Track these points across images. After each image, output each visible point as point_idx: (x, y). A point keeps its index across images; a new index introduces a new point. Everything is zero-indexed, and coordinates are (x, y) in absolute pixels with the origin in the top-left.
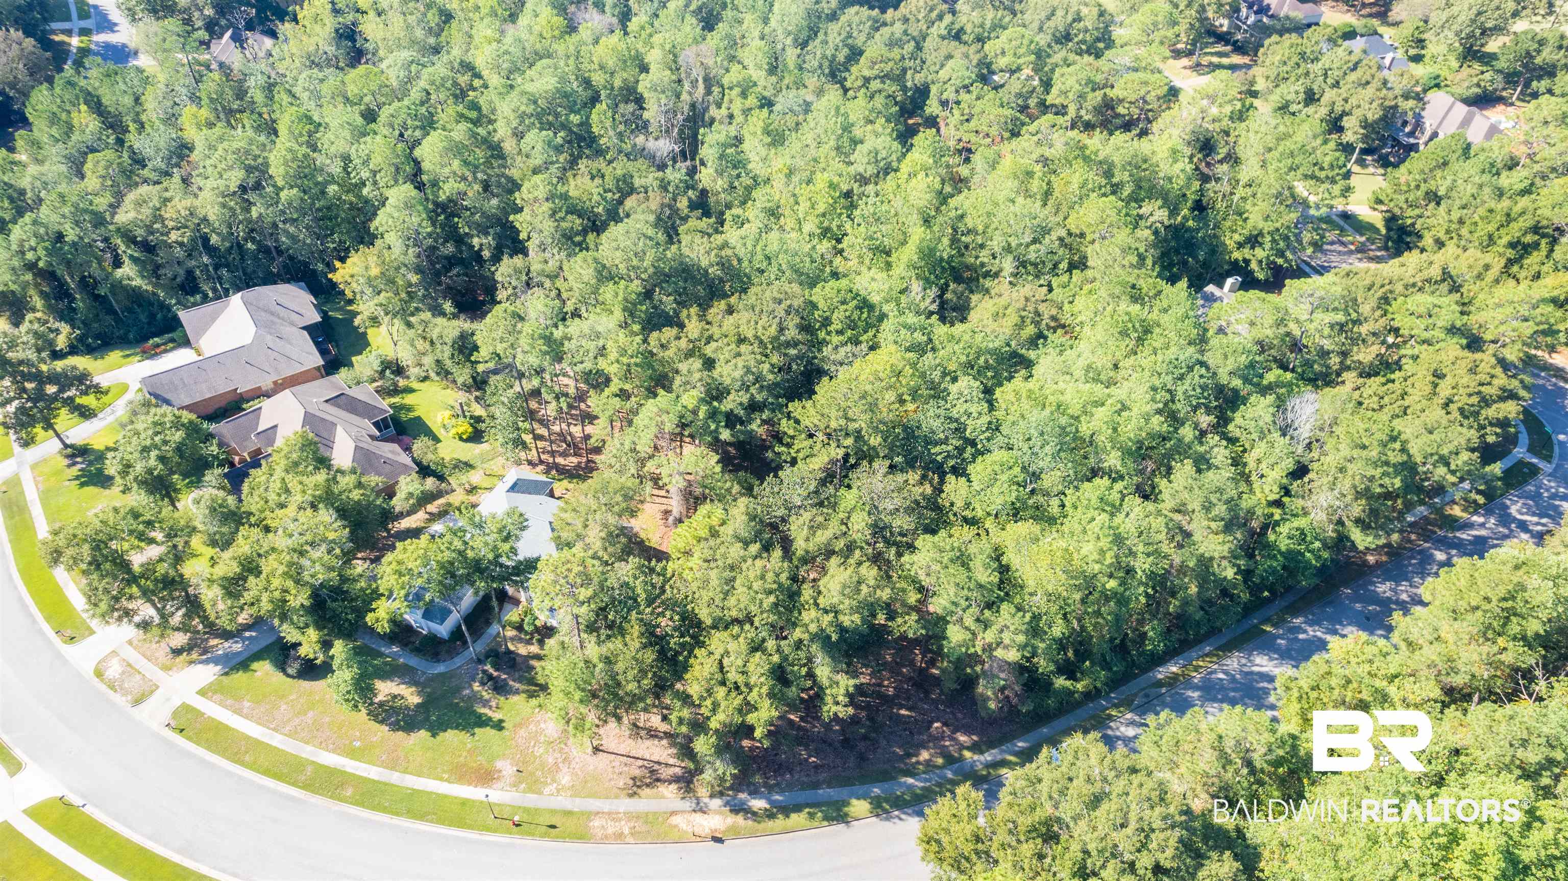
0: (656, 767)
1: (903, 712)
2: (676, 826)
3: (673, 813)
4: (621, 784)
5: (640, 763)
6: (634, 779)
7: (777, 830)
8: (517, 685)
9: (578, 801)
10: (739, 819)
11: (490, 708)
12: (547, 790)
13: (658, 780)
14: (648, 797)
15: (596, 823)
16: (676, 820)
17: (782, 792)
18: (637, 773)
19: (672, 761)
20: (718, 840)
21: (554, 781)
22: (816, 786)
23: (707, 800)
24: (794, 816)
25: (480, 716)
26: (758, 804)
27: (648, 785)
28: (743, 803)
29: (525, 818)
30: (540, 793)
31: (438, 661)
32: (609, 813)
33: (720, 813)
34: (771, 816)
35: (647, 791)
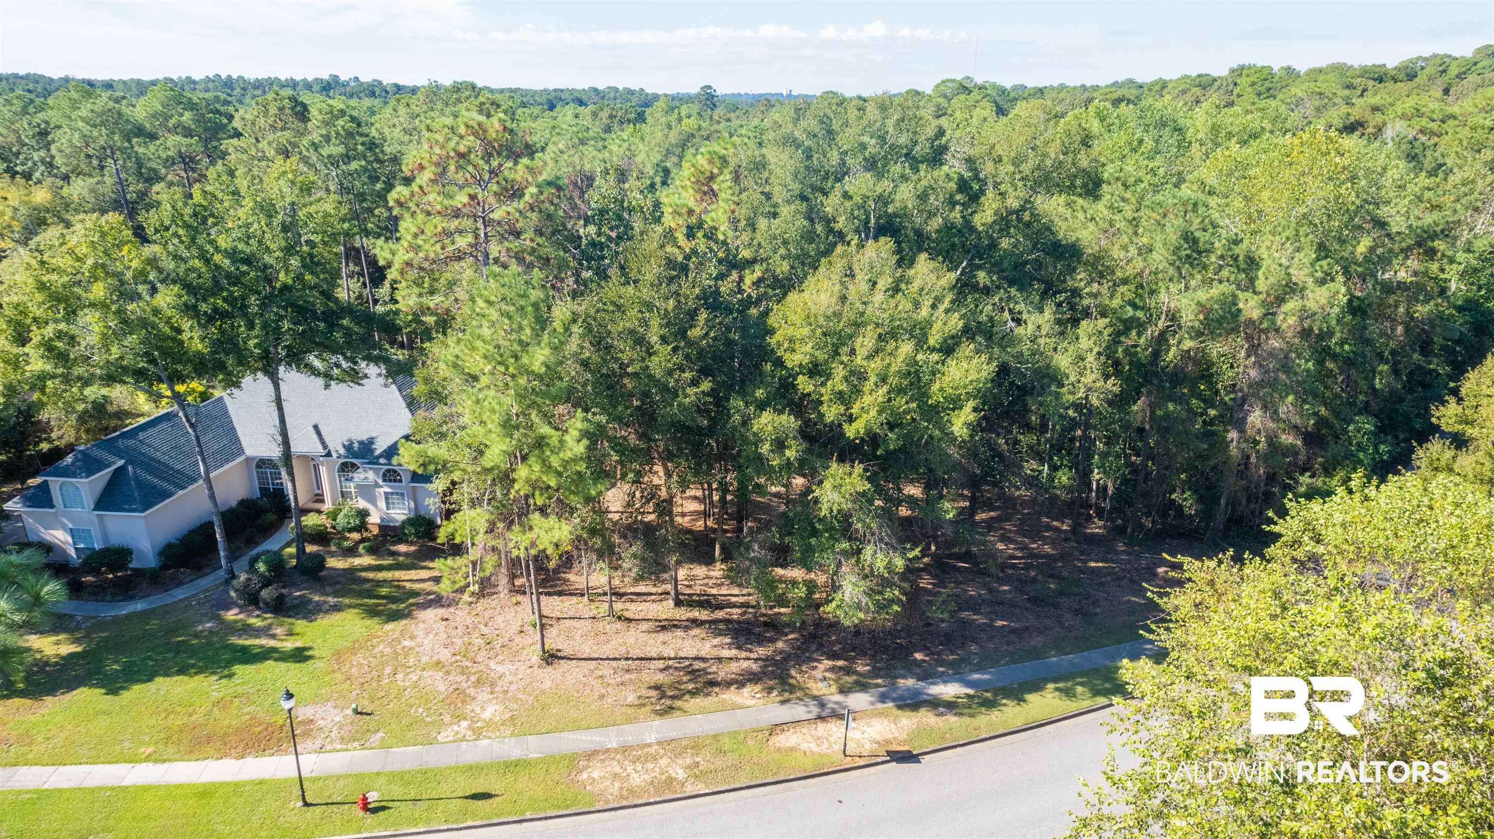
0: (698, 665)
1: (1093, 564)
2: (792, 749)
3: (776, 728)
4: (631, 698)
5: (661, 664)
6: (657, 687)
7: (1019, 723)
8: (331, 600)
9: (533, 741)
10: (926, 717)
11: (273, 637)
12: (446, 735)
13: (713, 683)
14: (703, 711)
15: (597, 772)
16: (786, 739)
17: (980, 669)
18: (660, 678)
19: (726, 653)
20: (906, 757)
21: (460, 718)
22: (1036, 654)
23: (839, 698)
24: (1032, 698)
25: (244, 649)
26: (949, 690)
27: (693, 693)
28: (917, 693)
29: (397, 791)
30: (432, 742)
31: (132, 598)
32: (625, 749)
33: (882, 714)
34: (989, 704)
35: (693, 703)
